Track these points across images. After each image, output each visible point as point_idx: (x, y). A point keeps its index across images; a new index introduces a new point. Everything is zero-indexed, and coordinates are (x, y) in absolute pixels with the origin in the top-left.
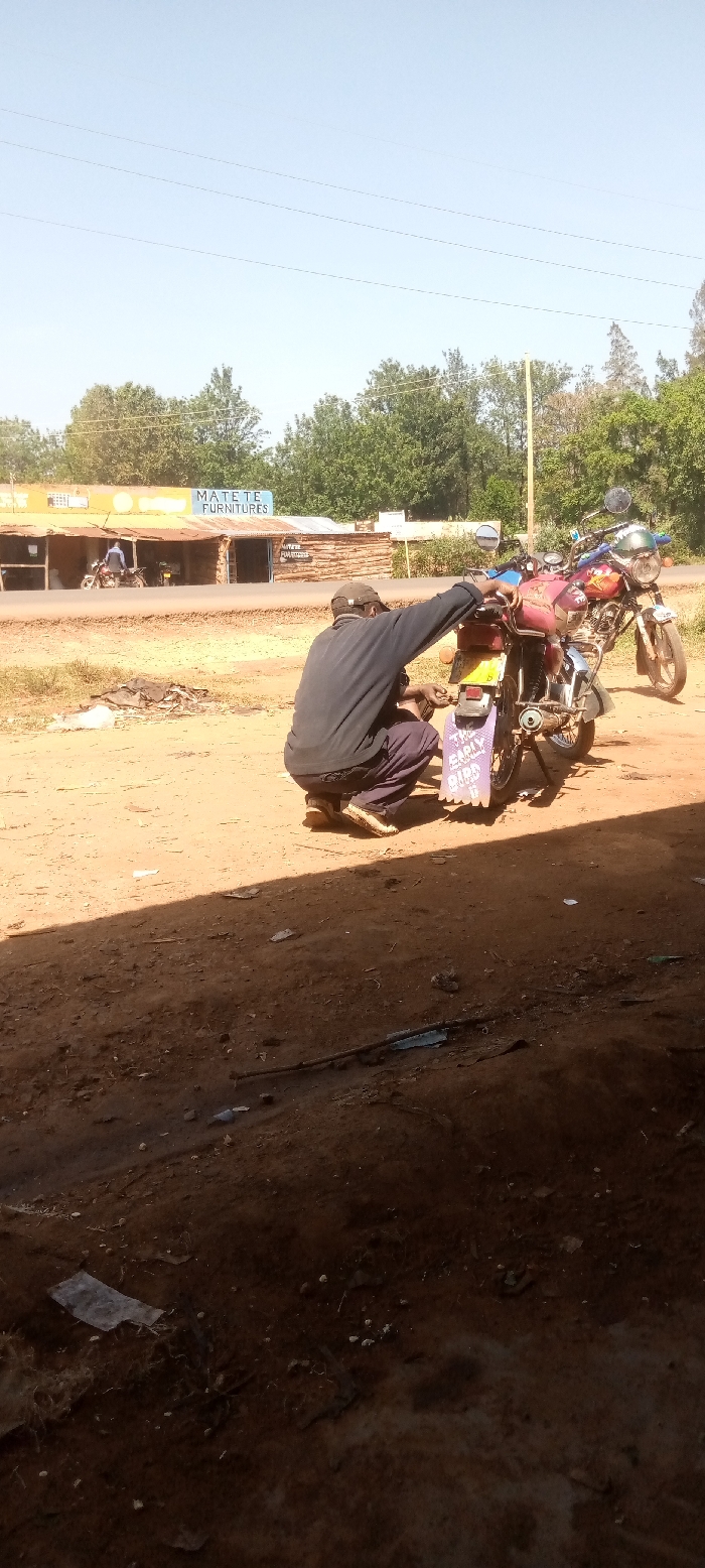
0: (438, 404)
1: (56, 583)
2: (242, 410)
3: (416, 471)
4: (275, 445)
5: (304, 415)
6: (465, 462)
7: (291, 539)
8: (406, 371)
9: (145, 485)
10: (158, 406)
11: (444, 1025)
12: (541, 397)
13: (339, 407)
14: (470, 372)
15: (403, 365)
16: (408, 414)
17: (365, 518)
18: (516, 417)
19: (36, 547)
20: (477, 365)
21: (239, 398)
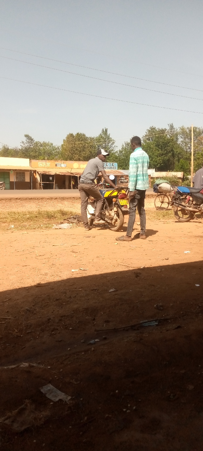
1: (57, 187)
2: (110, 140)
3: (159, 158)
4: (119, 150)
6: (173, 155)
7: (122, 176)
8: (157, 130)
9: (82, 161)
10: (86, 139)
11: (157, 320)
12: (196, 137)
14: (176, 130)
15: (157, 128)
16: (157, 142)
18: (188, 143)
19: (52, 178)
20: (178, 128)
21: (109, 137)
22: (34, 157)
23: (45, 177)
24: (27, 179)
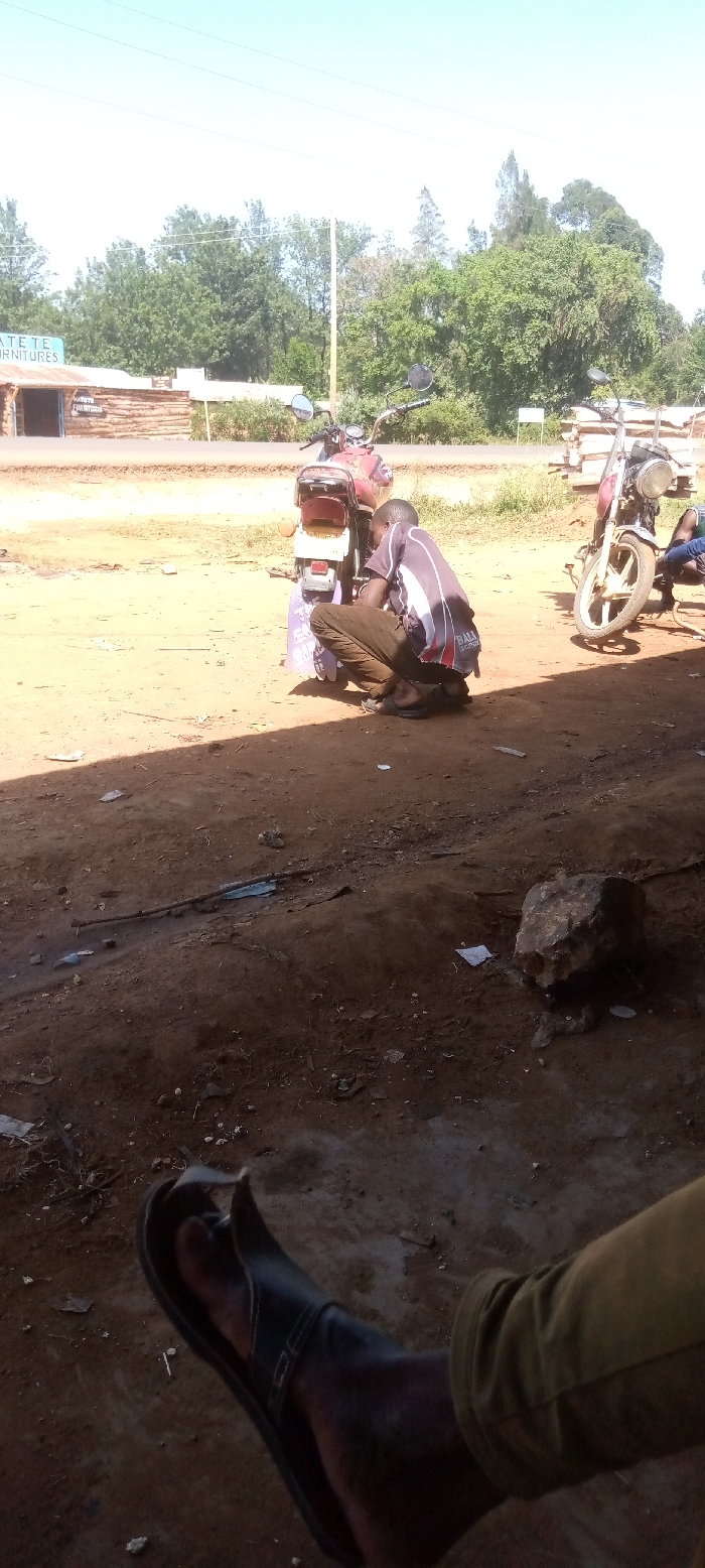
0: (239, 257)
2: (28, 248)
3: (216, 328)
4: (64, 289)
5: (95, 258)
6: (266, 322)
7: (84, 392)
8: (203, 220)
11: (272, 877)
12: (344, 259)
13: (133, 252)
14: (273, 226)
15: (200, 213)
16: (206, 265)
17: (161, 374)
18: (319, 278)
20: (280, 219)
21: (24, 234)
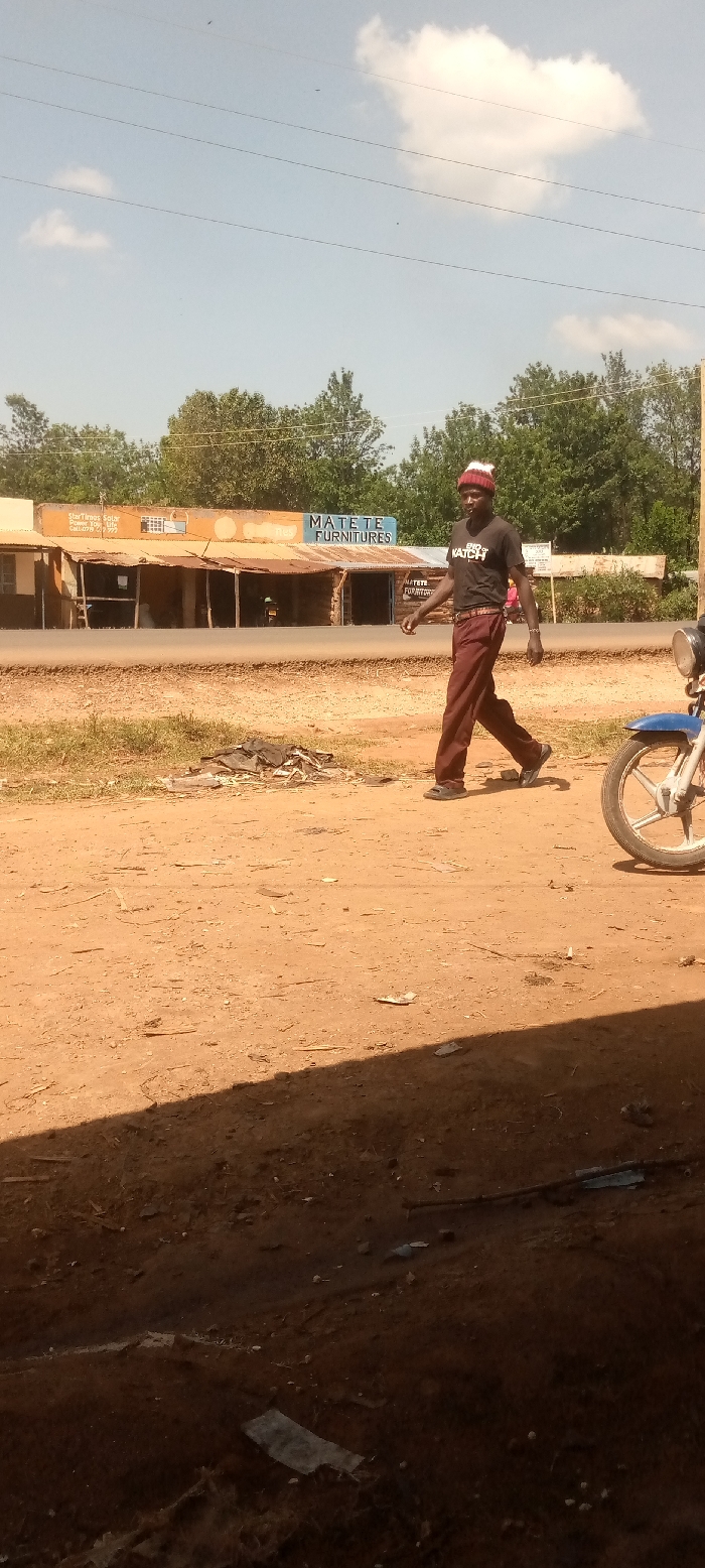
0: (594, 417)
1: (147, 619)
3: (567, 496)
4: (399, 462)
5: (434, 428)
6: (624, 486)
7: (416, 574)
8: (557, 378)
9: (248, 506)
10: (268, 416)
13: (476, 419)
14: (634, 379)
16: (558, 428)
18: (686, 433)
19: (126, 578)
20: (642, 371)
21: (359, 408)
22: (47, 489)
23: (98, 575)
24: (25, 585)
